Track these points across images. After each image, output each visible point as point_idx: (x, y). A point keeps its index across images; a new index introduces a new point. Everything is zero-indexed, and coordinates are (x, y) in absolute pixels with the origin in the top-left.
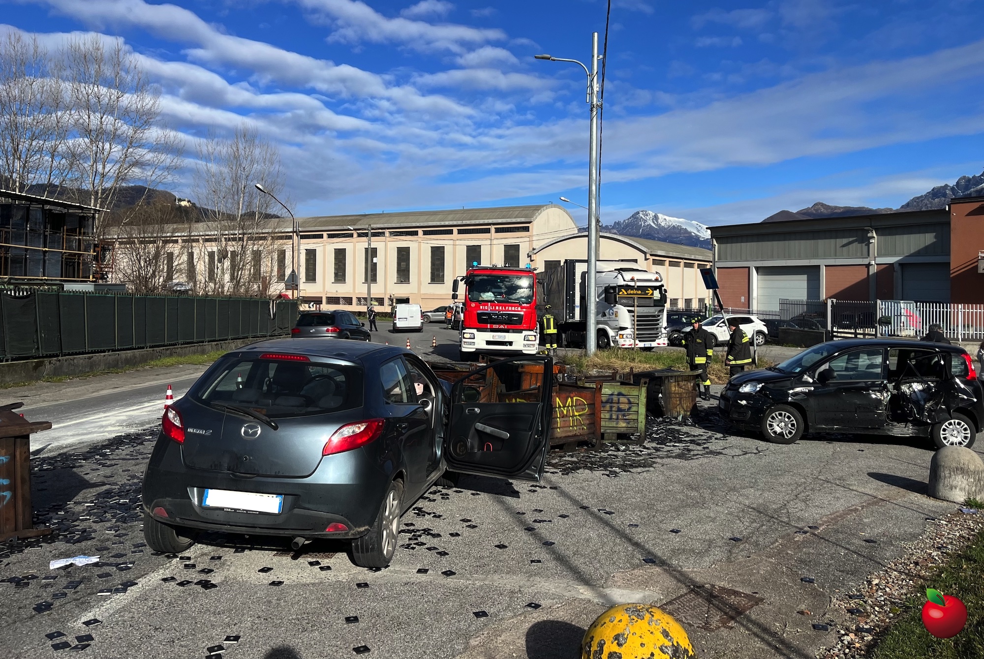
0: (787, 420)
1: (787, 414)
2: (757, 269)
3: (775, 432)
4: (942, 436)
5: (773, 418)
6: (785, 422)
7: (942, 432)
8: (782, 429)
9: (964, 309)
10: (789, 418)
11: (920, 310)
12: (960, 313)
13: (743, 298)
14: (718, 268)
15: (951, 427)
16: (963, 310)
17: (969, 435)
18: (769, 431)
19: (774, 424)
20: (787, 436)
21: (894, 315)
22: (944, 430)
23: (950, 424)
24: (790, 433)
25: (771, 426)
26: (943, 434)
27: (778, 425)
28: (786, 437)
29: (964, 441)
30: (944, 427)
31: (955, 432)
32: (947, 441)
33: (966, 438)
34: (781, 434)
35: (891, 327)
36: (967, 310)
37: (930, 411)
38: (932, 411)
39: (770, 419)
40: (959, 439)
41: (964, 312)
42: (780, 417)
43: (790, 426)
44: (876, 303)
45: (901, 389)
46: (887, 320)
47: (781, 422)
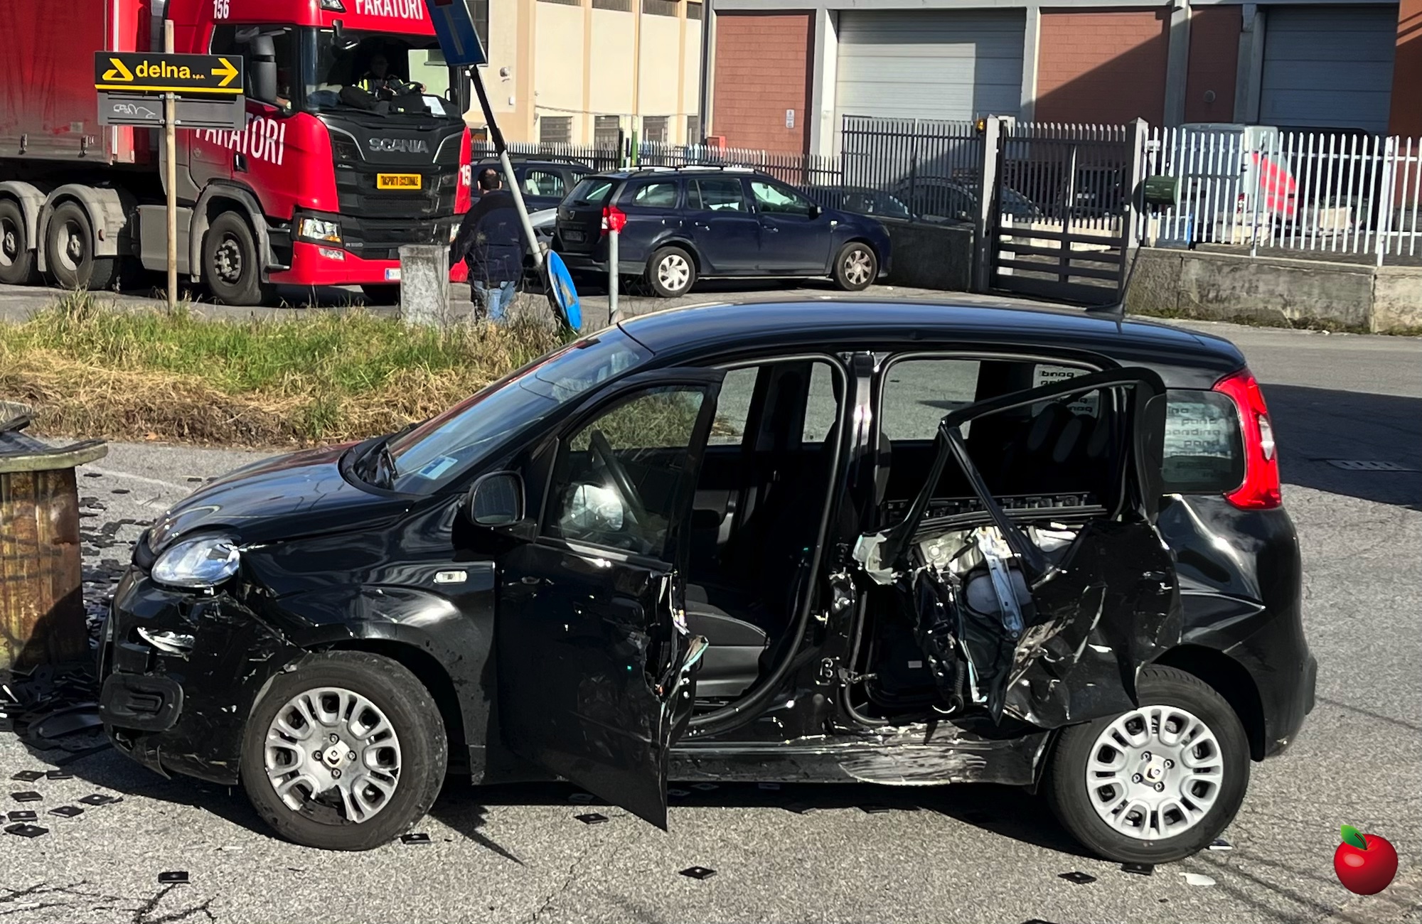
0: (358, 728)
1: (363, 702)
2: (839, 17)
3: (303, 791)
4: (1094, 783)
5: (296, 719)
6: (351, 739)
7: (1094, 765)
8: (336, 773)
9: (1402, 154)
10: (369, 718)
11: (1294, 160)
12: (1386, 168)
13: (790, 114)
14: (719, 13)
15: (1138, 739)
16: (1397, 158)
17: (1216, 779)
18: (277, 783)
19: (296, 747)
20: (357, 807)
21: (1186, 176)
22: (1107, 754)
23: (1137, 725)
24: (375, 796)
25: (285, 756)
26: (1101, 775)
27: (318, 755)
28: (352, 815)
29: (1190, 806)
30: (1105, 739)
31: (1157, 763)
32: (1115, 804)
33: (1202, 789)
34: (332, 800)
35: (1173, 213)
36: (1409, 159)
37: (1041, 668)
38: (1051, 671)
39: (281, 723)
40: (1171, 798)
41: (1401, 165)
42: (325, 717)
43: (372, 760)
44: (1132, 130)
45: (919, 559)
46: (1162, 192)
47: (334, 737)
